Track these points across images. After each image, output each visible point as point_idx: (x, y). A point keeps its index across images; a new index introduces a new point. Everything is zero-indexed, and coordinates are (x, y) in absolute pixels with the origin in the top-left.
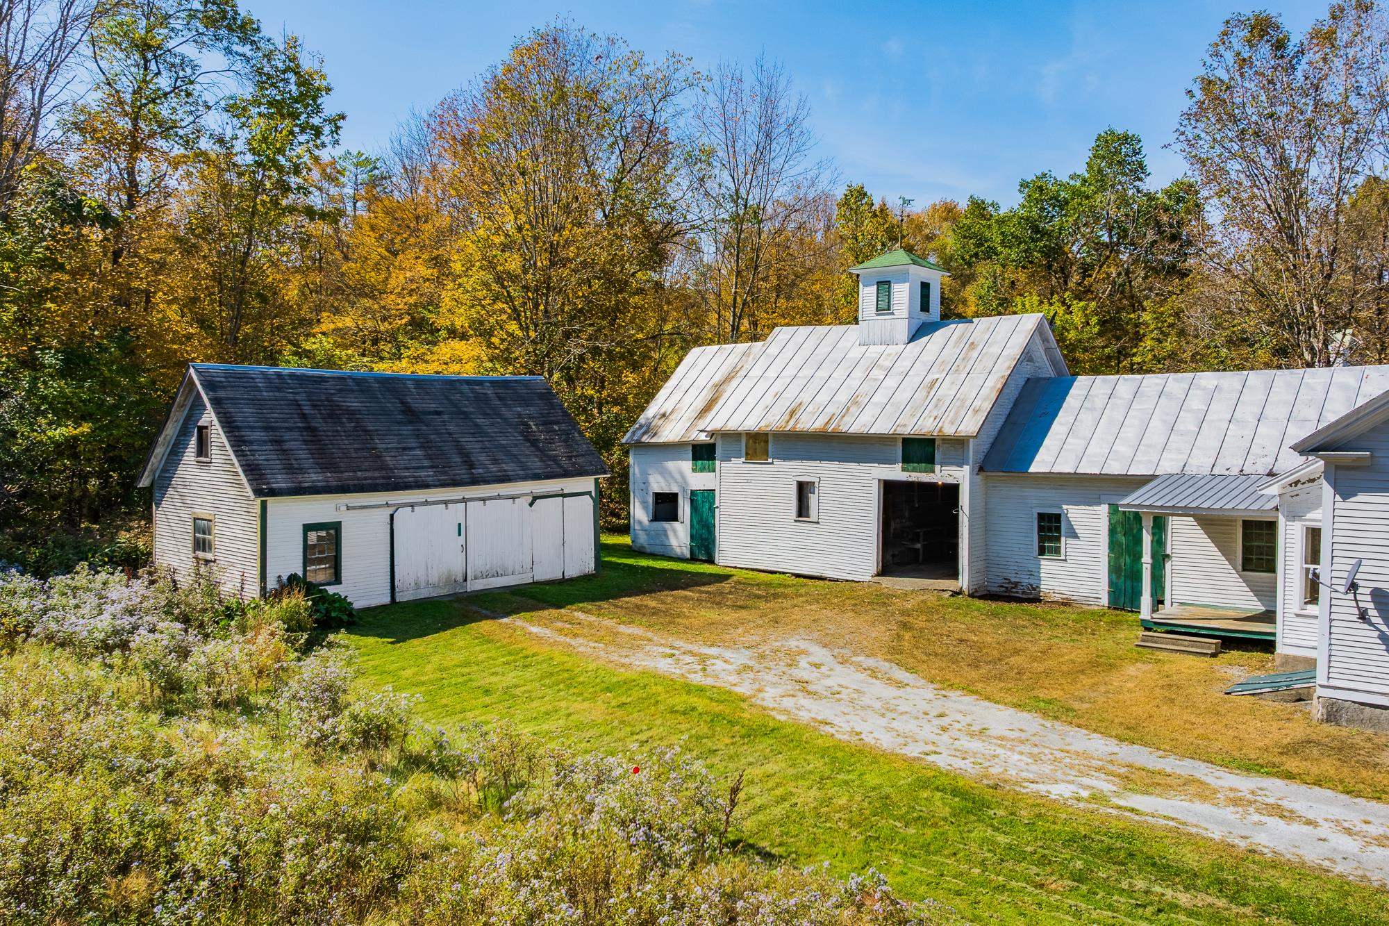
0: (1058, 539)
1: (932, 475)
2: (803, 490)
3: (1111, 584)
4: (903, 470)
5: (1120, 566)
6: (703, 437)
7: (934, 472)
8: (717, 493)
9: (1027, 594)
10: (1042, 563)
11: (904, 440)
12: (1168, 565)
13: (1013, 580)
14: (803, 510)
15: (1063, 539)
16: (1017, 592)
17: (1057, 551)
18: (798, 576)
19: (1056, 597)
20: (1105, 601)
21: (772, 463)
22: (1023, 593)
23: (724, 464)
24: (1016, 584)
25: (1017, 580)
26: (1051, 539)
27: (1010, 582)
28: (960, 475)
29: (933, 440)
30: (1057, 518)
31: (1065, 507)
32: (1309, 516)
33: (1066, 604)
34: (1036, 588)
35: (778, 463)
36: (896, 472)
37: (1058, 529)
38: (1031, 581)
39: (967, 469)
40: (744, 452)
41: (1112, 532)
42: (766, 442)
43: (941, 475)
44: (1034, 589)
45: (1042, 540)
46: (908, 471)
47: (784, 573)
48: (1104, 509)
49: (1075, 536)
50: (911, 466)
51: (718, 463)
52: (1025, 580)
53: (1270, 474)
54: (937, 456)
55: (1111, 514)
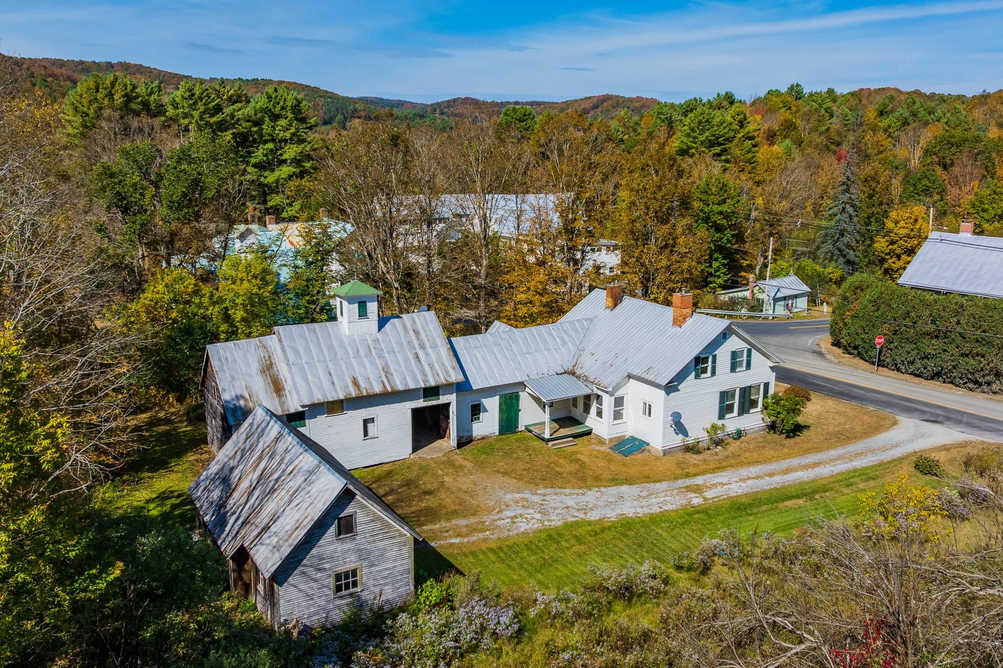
0: (479, 414)
1: (438, 401)
2: (366, 422)
3: (500, 425)
4: (424, 401)
5: (503, 418)
6: (301, 409)
7: (438, 399)
10: (473, 425)
11: (425, 388)
12: (520, 413)
13: (461, 435)
14: (366, 433)
15: (481, 413)
17: (479, 418)
18: (366, 467)
19: (479, 437)
20: (497, 433)
21: (346, 413)
22: (468, 440)
23: (311, 421)
24: (462, 437)
25: (463, 435)
26: (476, 414)
27: (460, 437)
28: (451, 398)
29: (439, 386)
30: (479, 405)
31: (483, 400)
32: (616, 394)
33: (483, 438)
34: (471, 436)
35: (351, 413)
36: (421, 403)
37: (479, 410)
38: (470, 434)
39: (455, 395)
40: (326, 411)
41: (500, 405)
42: (342, 403)
43: (443, 399)
45: (472, 415)
46: (426, 401)
48: (497, 397)
49: (486, 411)
50: (428, 399)
51: (307, 421)
52: (466, 434)
53: (557, 374)
54: (441, 392)
55: (500, 398)
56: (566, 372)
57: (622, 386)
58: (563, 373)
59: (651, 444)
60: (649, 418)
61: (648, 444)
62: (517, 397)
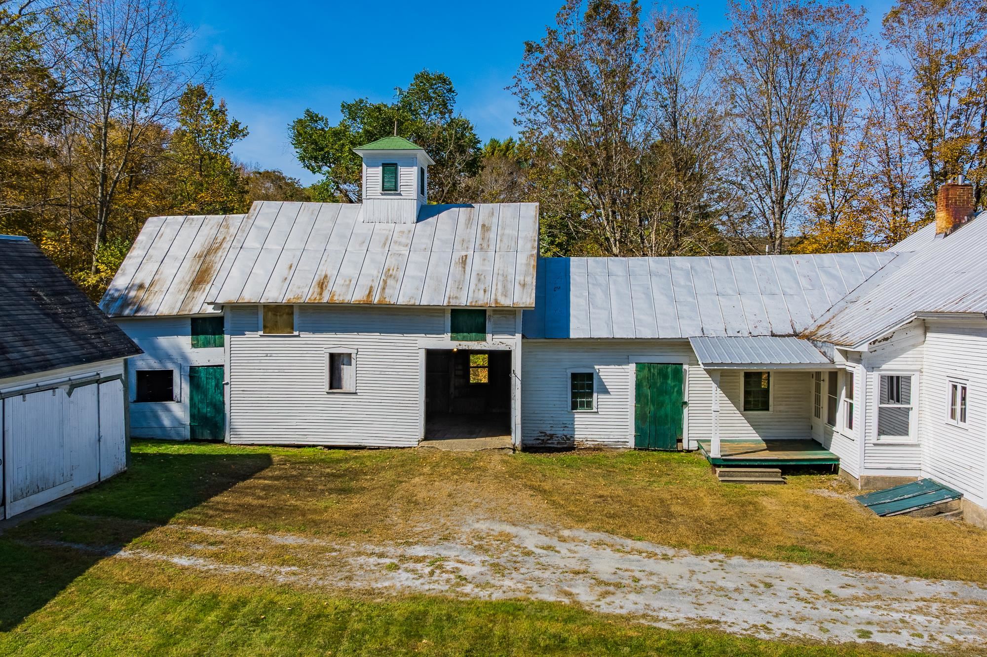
0: (590, 395)
1: (484, 343)
2: (336, 362)
3: (637, 428)
4: (452, 339)
5: (645, 414)
6: (210, 310)
7: (485, 340)
8: (227, 370)
9: (562, 443)
10: (576, 416)
11: (453, 310)
12: (685, 411)
13: (548, 433)
14: (335, 382)
15: (595, 395)
16: (552, 443)
17: (589, 405)
18: (330, 447)
19: (590, 444)
20: (632, 444)
21: (299, 336)
22: (558, 443)
23: (235, 338)
24: (551, 436)
25: (552, 433)
26: (583, 395)
27: (546, 435)
28: (513, 343)
29: (485, 311)
30: (590, 376)
31: (596, 367)
32: (884, 367)
33: (597, 448)
34: (570, 438)
35: (307, 337)
36: (445, 342)
37: (591, 387)
38: (565, 433)
39: (519, 336)
40: (261, 324)
41: (639, 386)
42: (291, 314)
43: (494, 342)
44: (569, 439)
45: (574, 396)
46: (458, 340)
47: (314, 446)
48: (632, 367)
49: (605, 391)
50: (460, 335)
51: (227, 337)
52: (560, 432)
53: (773, 335)
54: (489, 326)
55: (638, 371)
56: (796, 335)
57: (904, 350)
58: (789, 336)
59: (966, 496)
60: (961, 424)
61: (958, 496)
62: (678, 374)
